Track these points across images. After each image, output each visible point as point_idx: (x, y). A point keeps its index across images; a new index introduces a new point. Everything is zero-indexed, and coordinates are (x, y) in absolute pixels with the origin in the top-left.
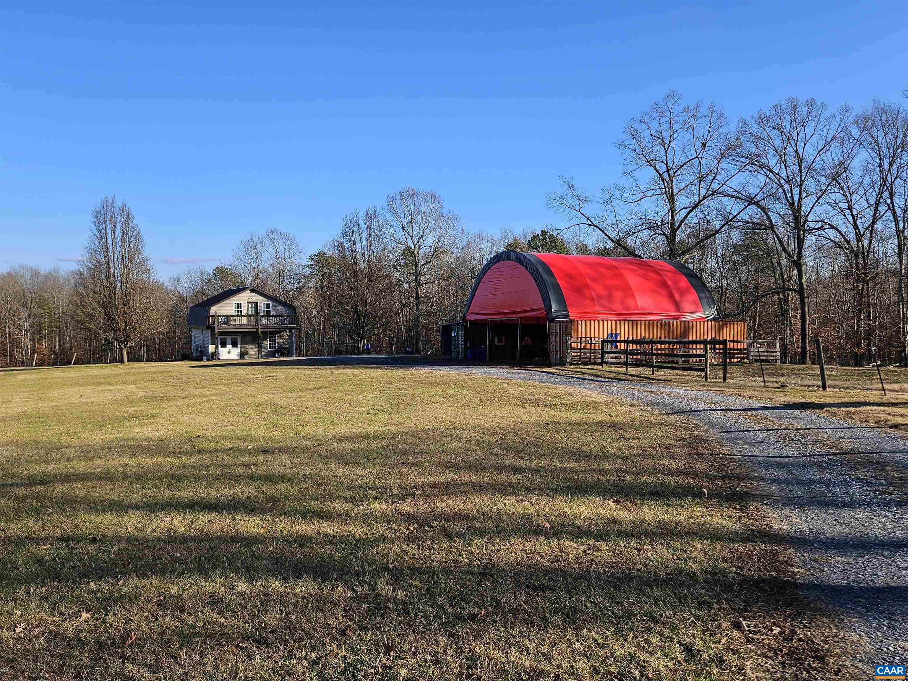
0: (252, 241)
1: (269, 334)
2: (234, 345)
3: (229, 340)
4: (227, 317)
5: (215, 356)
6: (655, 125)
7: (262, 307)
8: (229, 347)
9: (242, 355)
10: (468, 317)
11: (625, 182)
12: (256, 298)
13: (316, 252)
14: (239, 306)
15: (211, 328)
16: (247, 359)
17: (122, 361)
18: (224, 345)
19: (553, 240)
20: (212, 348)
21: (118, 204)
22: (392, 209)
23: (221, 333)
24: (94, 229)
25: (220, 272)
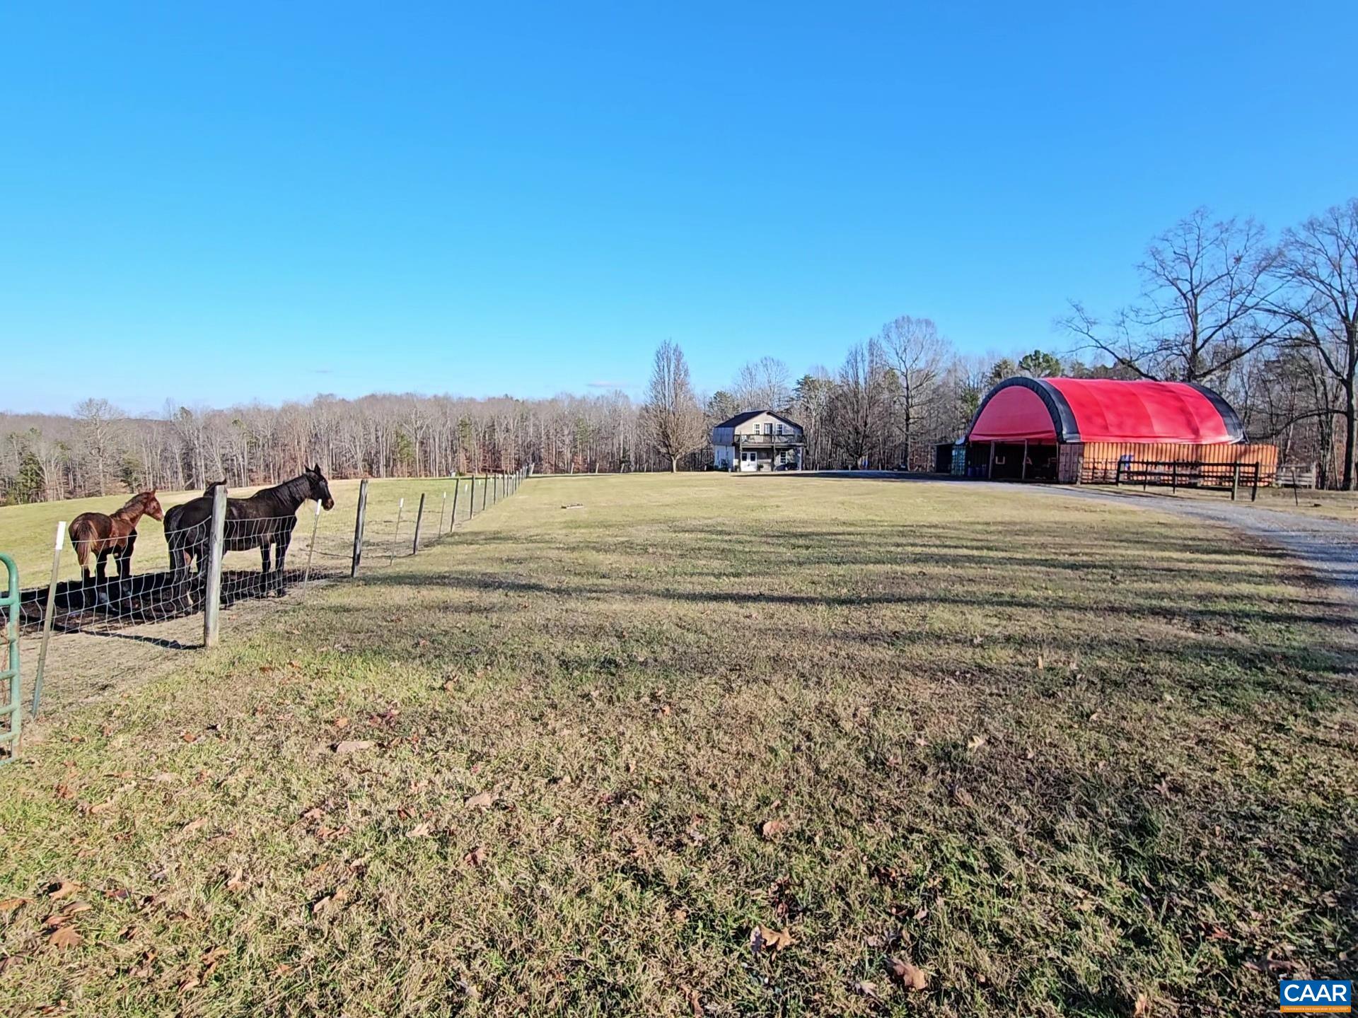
0: (748, 369)
1: (782, 451)
2: (753, 459)
3: (749, 454)
4: (748, 436)
5: (736, 469)
6: (1179, 242)
7: (776, 429)
8: (749, 461)
9: (760, 467)
10: (972, 438)
11: (1142, 303)
12: (772, 420)
13: (803, 377)
14: (758, 426)
15: (736, 445)
16: (763, 471)
17: (672, 471)
18: (745, 458)
19: (1047, 359)
20: (735, 462)
21: (673, 345)
22: (887, 336)
23: (744, 449)
24: (655, 365)
25: (720, 396)
